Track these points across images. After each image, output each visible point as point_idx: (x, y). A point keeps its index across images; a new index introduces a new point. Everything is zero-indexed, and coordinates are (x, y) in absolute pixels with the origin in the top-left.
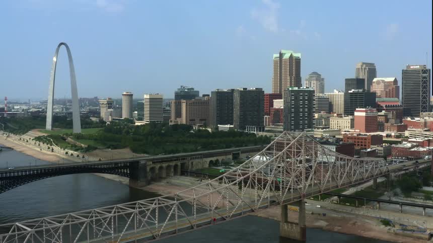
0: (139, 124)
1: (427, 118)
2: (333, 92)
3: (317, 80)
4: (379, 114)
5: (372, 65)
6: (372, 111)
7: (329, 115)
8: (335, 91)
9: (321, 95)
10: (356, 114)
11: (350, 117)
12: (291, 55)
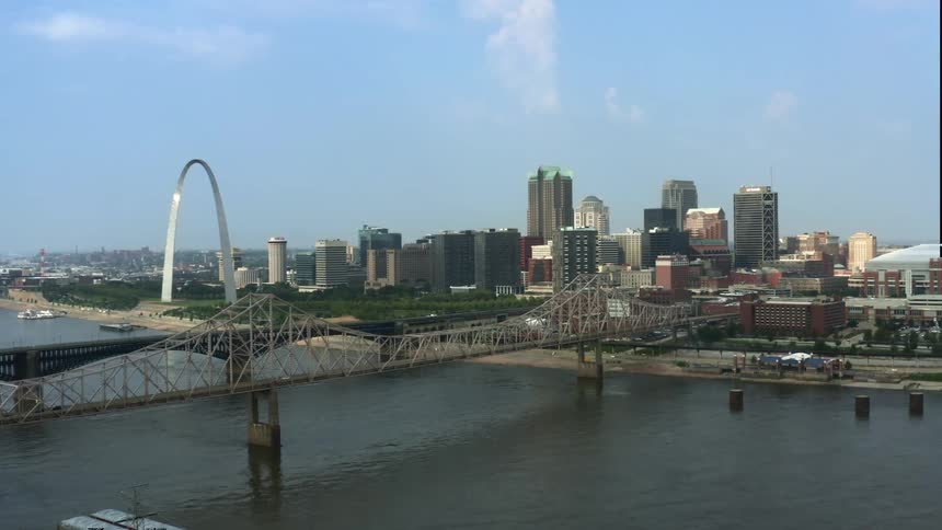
0: (304, 290)
1: (766, 269)
2: (625, 231)
3: (596, 210)
4: (692, 263)
5: (691, 183)
6: (680, 259)
7: (618, 267)
8: (628, 230)
9: (605, 237)
10: (658, 263)
11: (651, 269)
12: (557, 174)
